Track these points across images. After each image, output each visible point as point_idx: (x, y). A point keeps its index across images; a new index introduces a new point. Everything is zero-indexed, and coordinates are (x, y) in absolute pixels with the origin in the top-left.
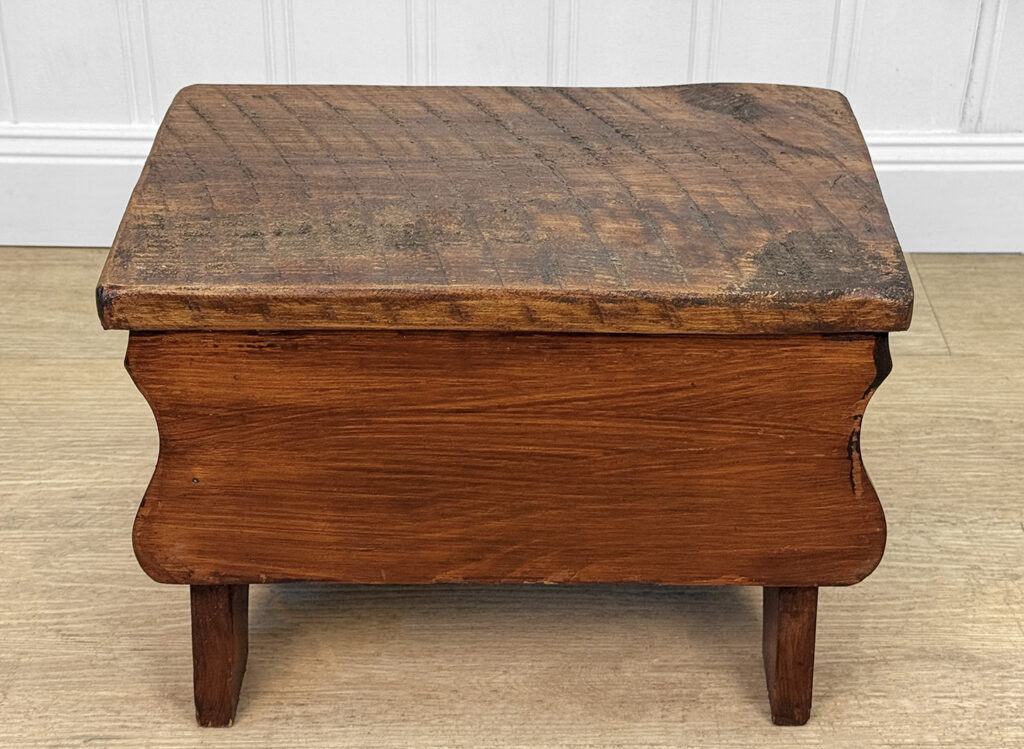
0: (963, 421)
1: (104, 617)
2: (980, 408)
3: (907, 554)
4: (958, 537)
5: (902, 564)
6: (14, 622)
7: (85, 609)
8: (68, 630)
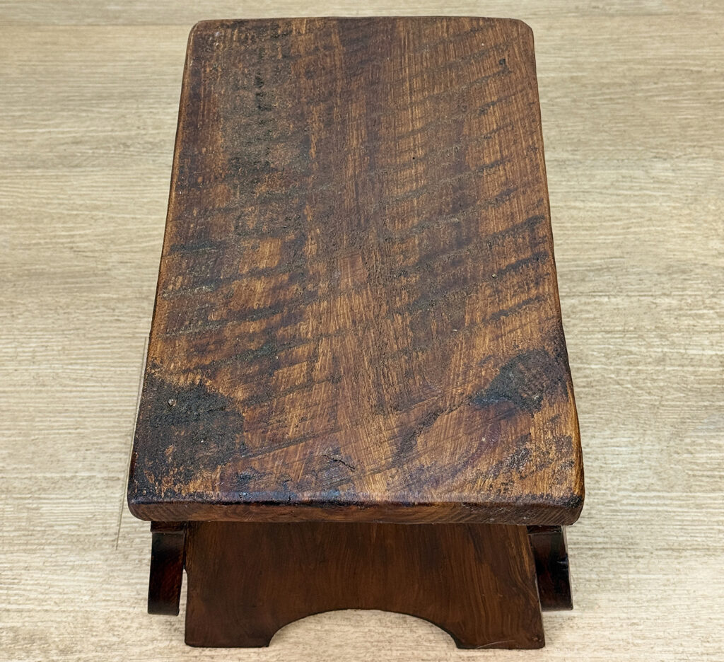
0: (681, 72)
1: (100, 238)
2: (694, 60)
3: (631, 184)
4: (667, 170)
5: (625, 192)
6: (42, 241)
7: (88, 232)
8: (77, 247)
